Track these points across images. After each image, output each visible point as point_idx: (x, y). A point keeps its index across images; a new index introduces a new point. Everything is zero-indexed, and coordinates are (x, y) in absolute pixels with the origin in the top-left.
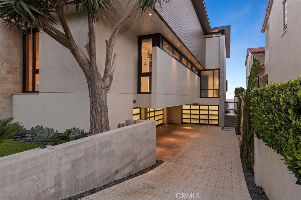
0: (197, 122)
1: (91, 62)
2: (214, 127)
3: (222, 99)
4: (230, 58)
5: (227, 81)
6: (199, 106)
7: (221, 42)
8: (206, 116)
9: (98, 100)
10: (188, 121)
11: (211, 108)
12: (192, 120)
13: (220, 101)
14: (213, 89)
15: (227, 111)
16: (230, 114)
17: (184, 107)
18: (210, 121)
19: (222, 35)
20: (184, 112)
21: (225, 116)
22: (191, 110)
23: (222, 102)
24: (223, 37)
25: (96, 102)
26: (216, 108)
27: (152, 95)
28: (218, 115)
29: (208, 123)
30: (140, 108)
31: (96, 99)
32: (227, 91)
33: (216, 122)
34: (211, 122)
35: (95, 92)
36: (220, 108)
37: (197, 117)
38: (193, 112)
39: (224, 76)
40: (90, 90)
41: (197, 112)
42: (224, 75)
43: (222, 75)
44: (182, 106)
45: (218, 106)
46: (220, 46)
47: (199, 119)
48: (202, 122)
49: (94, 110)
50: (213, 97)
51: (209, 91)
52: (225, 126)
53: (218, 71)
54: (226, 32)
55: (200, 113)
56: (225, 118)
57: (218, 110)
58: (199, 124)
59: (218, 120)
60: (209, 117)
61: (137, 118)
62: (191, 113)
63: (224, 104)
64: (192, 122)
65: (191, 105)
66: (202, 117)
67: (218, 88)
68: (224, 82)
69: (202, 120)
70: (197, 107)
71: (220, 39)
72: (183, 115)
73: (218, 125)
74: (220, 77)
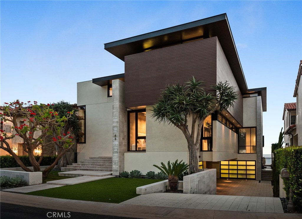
0: (235, 176)
1: (192, 136)
2: (252, 181)
3: (259, 155)
4: (266, 111)
5: (263, 136)
6: (237, 162)
7: (258, 102)
8: (243, 171)
9: (195, 156)
10: (227, 176)
11: (249, 163)
12: (230, 175)
13: (258, 157)
14: (251, 146)
15: (263, 167)
16: (266, 169)
17: (222, 163)
18: (247, 175)
19: (258, 96)
20: (222, 167)
21: (262, 171)
22: (229, 165)
23: (259, 157)
24: (260, 98)
25: (194, 157)
26: (253, 163)
27: (213, 152)
28: (255, 170)
29: (246, 178)
30: (203, 162)
31: (194, 155)
32: (263, 146)
33: (253, 177)
34: (248, 177)
35: (193, 152)
36: (257, 163)
37: (235, 172)
38: (231, 167)
39: (261, 134)
40: (190, 151)
41: (235, 167)
42: (260, 132)
43: (259, 132)
44: (220, 162)
45: (255, 161)
46: (257, 105)
47: (237, 174)
48: (240, 177)
49: (193, 161)
50: (251, 153)
51: (247, 147)
52: (262, 180)
53: (255, 128)
54: (263, 92)
55: (238, 169)
56: (262, 173)
57: (255, 165)
58: (237, 178)
59: (255, 174)
60: (247, 172)
61: (201, 168)
62: (230, 168)
63: (261, 159)
64: (230, 177)
65: (229, 161)
66: (239, 172)
67: (255, 145)
68: (260, 139)
69: (240, 175)
70: (235, 163)
71: (257, 99)
72: (221, 170)
73: (255, 179)
74: (257, 134)
